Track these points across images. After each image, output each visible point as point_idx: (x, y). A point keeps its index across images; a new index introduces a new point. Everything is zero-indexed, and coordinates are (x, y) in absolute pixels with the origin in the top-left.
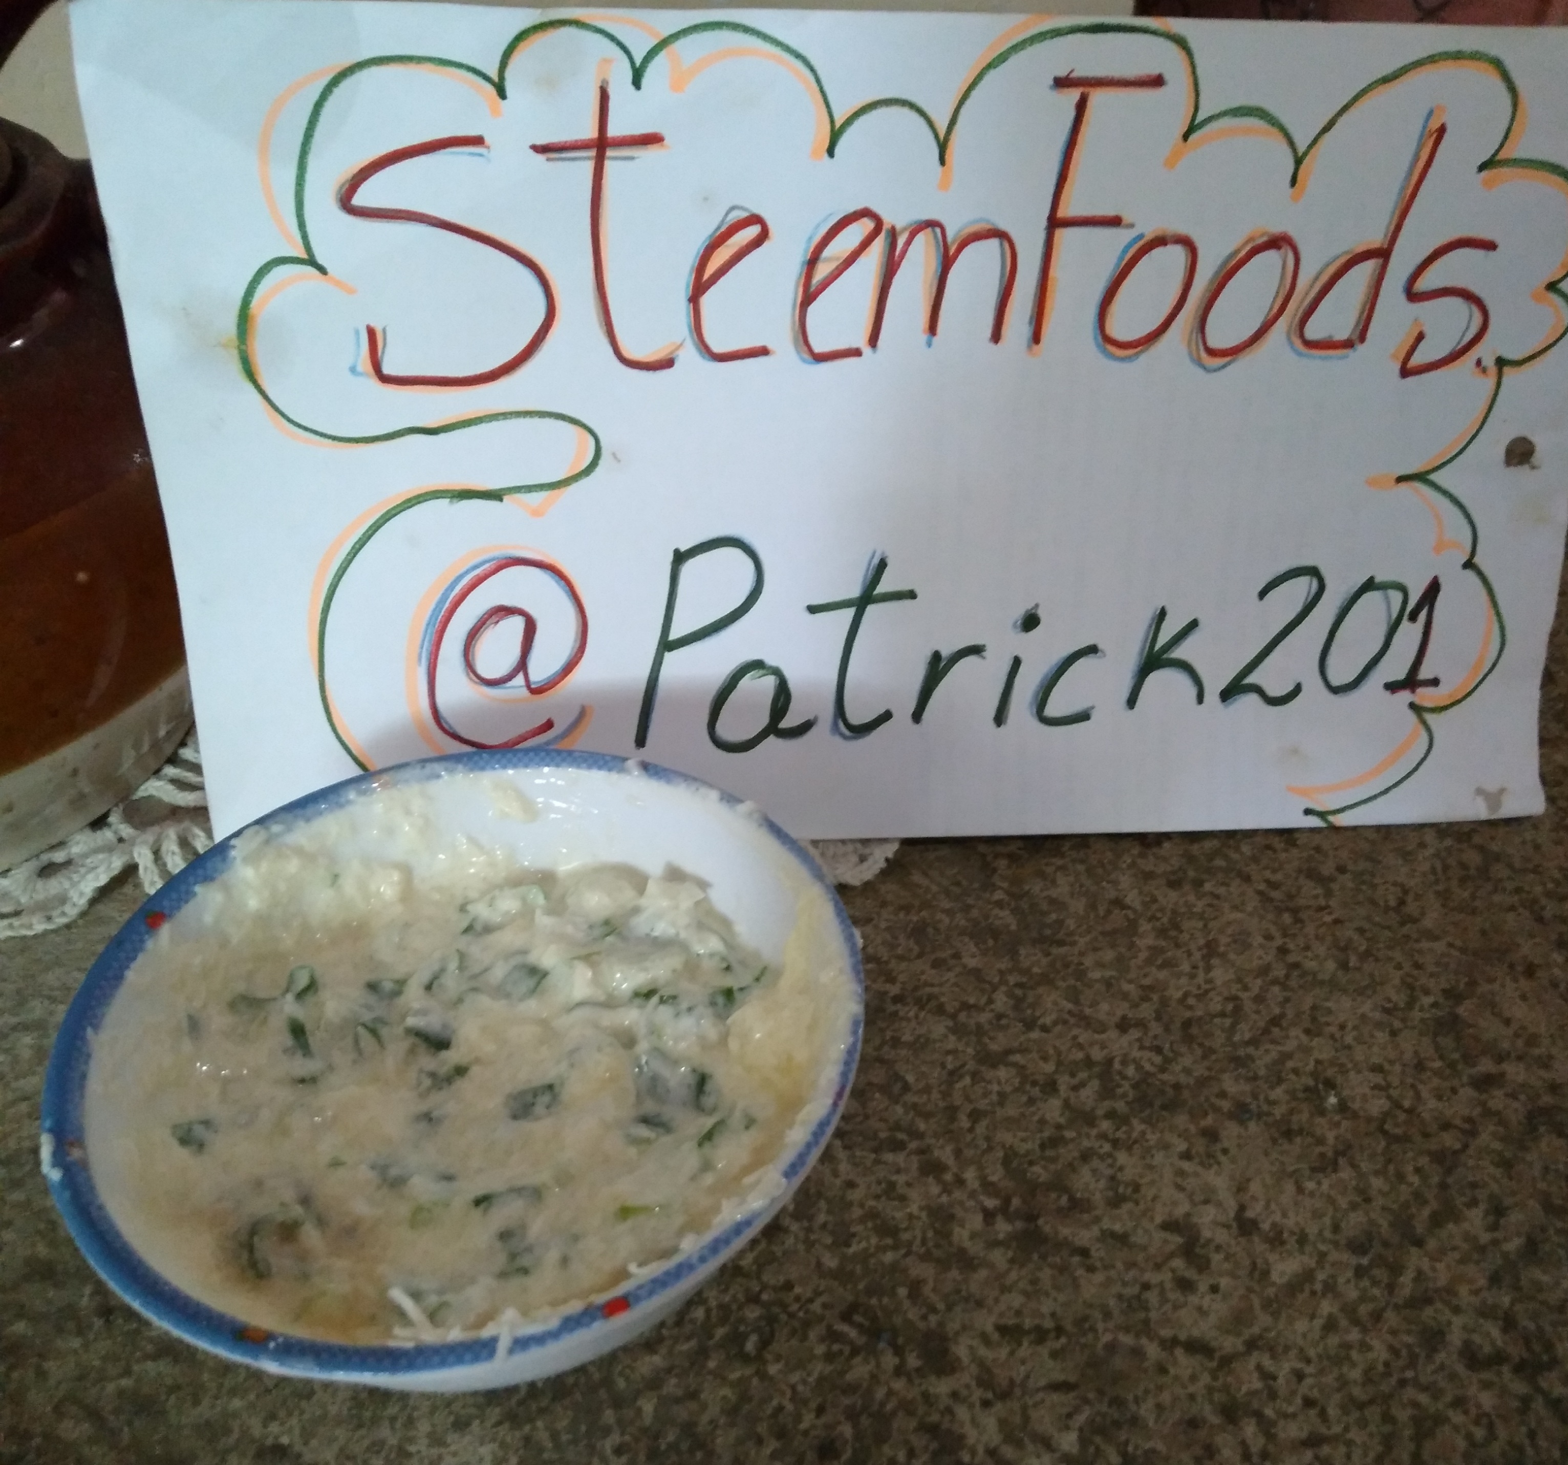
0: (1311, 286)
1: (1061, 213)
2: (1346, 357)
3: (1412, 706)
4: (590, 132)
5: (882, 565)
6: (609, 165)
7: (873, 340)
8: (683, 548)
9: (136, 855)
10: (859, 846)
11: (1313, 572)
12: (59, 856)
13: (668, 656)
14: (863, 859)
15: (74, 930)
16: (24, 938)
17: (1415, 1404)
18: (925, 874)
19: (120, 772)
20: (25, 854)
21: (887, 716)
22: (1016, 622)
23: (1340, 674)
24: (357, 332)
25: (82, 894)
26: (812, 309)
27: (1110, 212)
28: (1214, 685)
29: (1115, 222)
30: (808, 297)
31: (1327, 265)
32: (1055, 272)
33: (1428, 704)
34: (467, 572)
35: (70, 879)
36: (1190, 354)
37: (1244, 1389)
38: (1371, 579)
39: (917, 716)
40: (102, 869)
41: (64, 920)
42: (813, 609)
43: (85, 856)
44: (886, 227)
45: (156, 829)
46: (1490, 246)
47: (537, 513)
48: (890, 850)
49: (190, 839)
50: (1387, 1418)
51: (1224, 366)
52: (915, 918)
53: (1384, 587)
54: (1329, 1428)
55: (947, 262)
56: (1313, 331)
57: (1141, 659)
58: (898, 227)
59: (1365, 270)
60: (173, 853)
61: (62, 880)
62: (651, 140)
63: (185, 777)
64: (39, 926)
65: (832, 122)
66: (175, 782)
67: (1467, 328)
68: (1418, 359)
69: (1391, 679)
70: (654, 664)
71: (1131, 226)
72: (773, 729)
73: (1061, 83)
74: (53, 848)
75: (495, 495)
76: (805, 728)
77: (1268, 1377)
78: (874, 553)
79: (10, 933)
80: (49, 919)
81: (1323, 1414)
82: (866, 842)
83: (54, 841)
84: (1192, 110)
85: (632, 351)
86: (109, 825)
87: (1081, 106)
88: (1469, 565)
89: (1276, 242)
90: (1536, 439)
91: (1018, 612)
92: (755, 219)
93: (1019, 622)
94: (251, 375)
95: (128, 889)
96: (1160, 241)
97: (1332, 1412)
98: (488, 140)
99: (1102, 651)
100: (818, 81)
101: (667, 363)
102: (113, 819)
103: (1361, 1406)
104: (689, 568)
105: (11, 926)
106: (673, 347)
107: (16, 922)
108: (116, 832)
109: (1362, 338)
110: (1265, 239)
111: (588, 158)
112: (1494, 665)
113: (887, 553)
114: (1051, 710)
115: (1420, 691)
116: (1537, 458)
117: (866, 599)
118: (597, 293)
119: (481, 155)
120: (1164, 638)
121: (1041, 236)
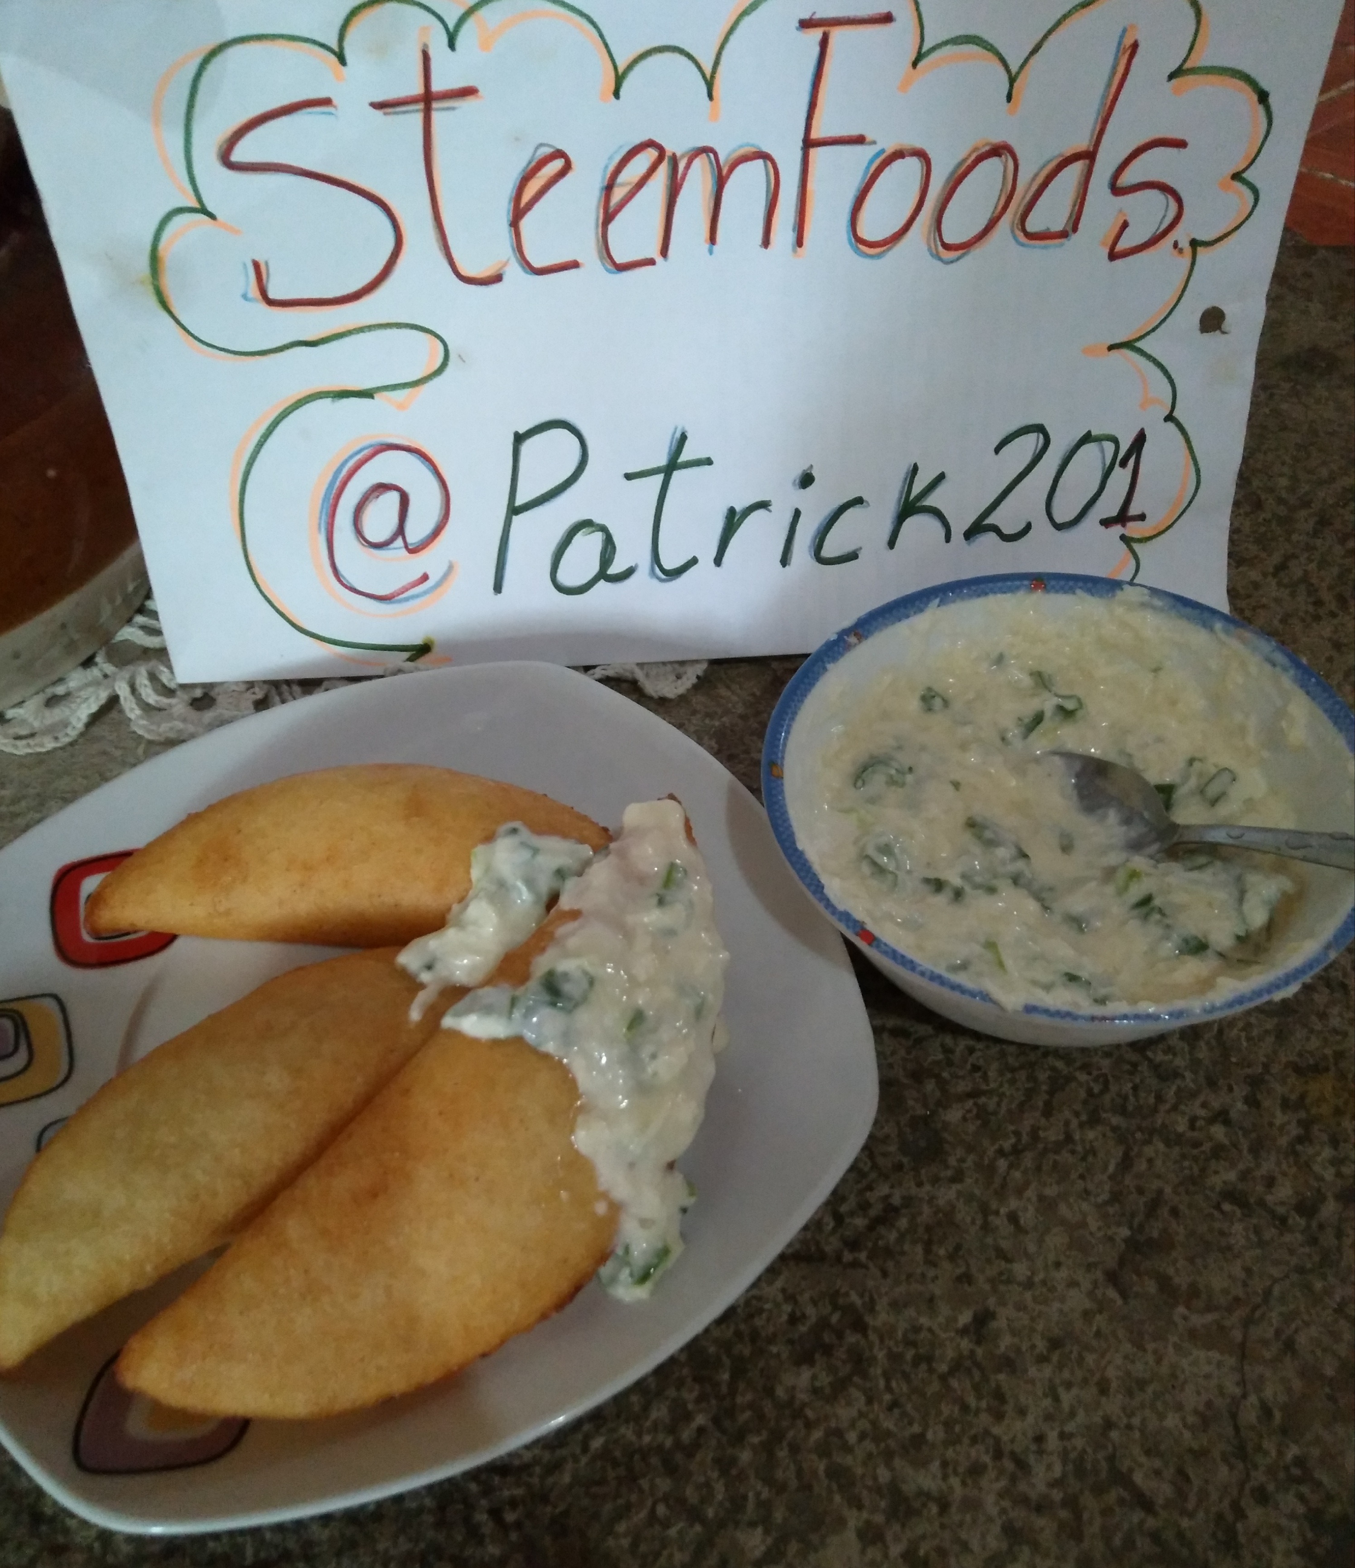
0: (1030, 184)
1: (815, 135)
2: (1062, 245)
3: (1123, 538)
4: (416, 88)
5: (683, 438)
6: (436, 116)
7: (664, 251)
8: (521, 431)
9: (117, 688)
10: (676, 666)
11: (1040, 429)
12: (60, 690)
13: (516, 519)
14: (679, 677)
15: (77, 747)
16: (39, 754)
17: (1053, 1069)
18: (728, 687)
19: (102, 621)
20: (33, 690)
21: (694, 561)
22: (795, 481)
23: (1064, 511)
24: (245, 265)
25: (79, 719)
26: (611, 227)
27: (854, 132)
28: (959, 528)
29: (860, 140)
30: (608, 217)
31: (1044, 166)
32: (811, 186)
33: (1136, 536)
34: (351, 457)
35: (70, 708)
36: (930, 249)
37: (930, 1059)
38: (1089, 433)
39: (718, 561)
40: (92, 700)
41: (67, 740)
42: (629, 477)
43: (80, 689)
44: (668, 154)
45: (131, 668)
46: (1181, 144)
47: (401, 407)
48: (700, 669)
49: (158, 675)
50: (1031, 1078)
51: (958, 259)
52: (717, 723)
53: (1099, 439)
54: (988, 1085)
55: (721, 182)
56: (1034, 224)
57: (899, 508)
58: (678, 154)
59: (1075, 171)
60: (146, 686)
61: (63, 708)
62: (468, 92)
63: (151, 624)
64: (49, 745)
65: (615, 68)
66: (143, 628)
67: (1164, 217)
68: (1122, 246)
69: (1105, 516)
70: (505, 526)
71: (874, 143)
72: (602, 575)
73: (806, 24)
74: (54, 683)
75: (368, 394)
76: (629, 573)
77: (947, 1051)
78: (676, 429)
79: (30, 751)
80: (56, 738)
81: (985, 1078)
82: (682, 663)
83: (55, 677)
84: (919, 41)
85: (467, 270)
86: (96, 664)
87: (824, 43)
88: (1170, 418)
89: (996, 151)
90: (1226, 309)
91: (797, 472)
92: (559, 154)
93: (797, 481)
94: (165, 305)
95: (114, 714)
96: (899, 154)
97: (992, 1074)
98: (335, 101)
99: (867, 502)
100: (601, 36)
101: (497, 278)
102: (99, 659)
103: (1013, 1070)
104: (527, 447)
105: (28, 745)
106: (500, 266)
107: (31, 741)
108: (101, 670)
109: (1075, 229)
110: (987, 148)
111: (417, 111)
112: (1190, 502)
113: (687, 428)
114: (826, 553)
115: (1130, 525)
116: (1226, 325)
117: (672, 466)
118: (434, 223)
119: (330, 114)
120: (916, 490)
121: (799, 154)
